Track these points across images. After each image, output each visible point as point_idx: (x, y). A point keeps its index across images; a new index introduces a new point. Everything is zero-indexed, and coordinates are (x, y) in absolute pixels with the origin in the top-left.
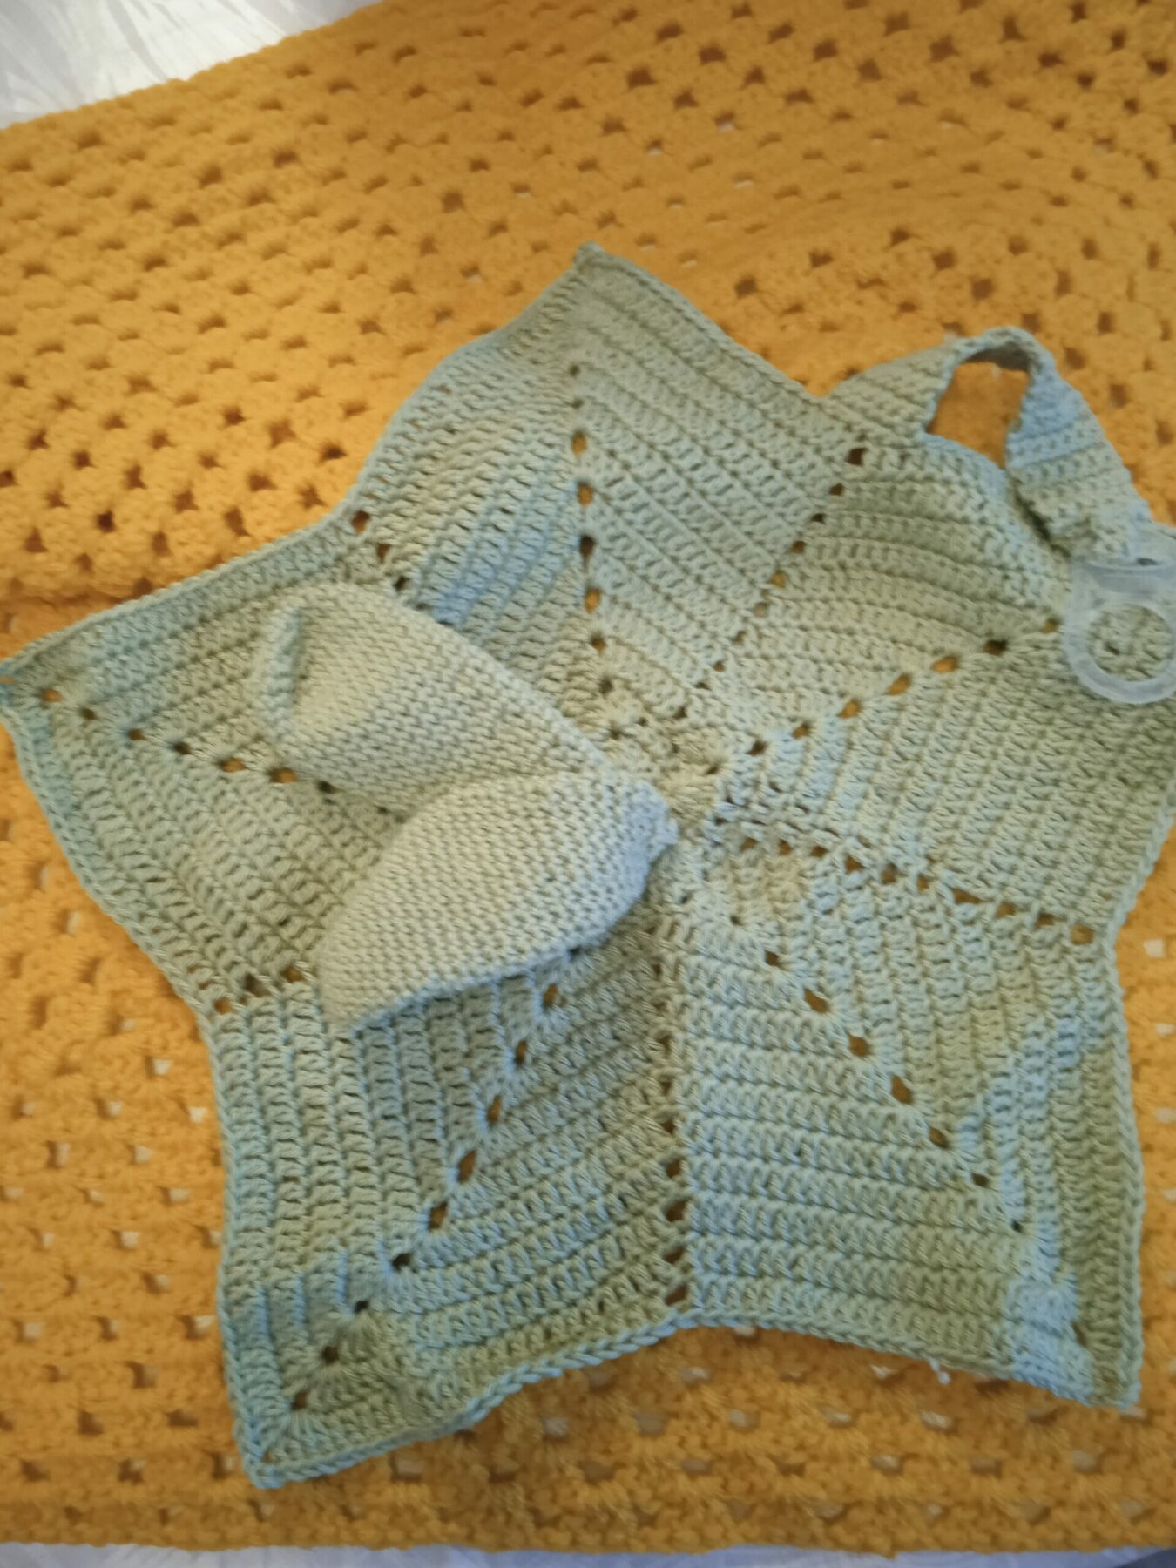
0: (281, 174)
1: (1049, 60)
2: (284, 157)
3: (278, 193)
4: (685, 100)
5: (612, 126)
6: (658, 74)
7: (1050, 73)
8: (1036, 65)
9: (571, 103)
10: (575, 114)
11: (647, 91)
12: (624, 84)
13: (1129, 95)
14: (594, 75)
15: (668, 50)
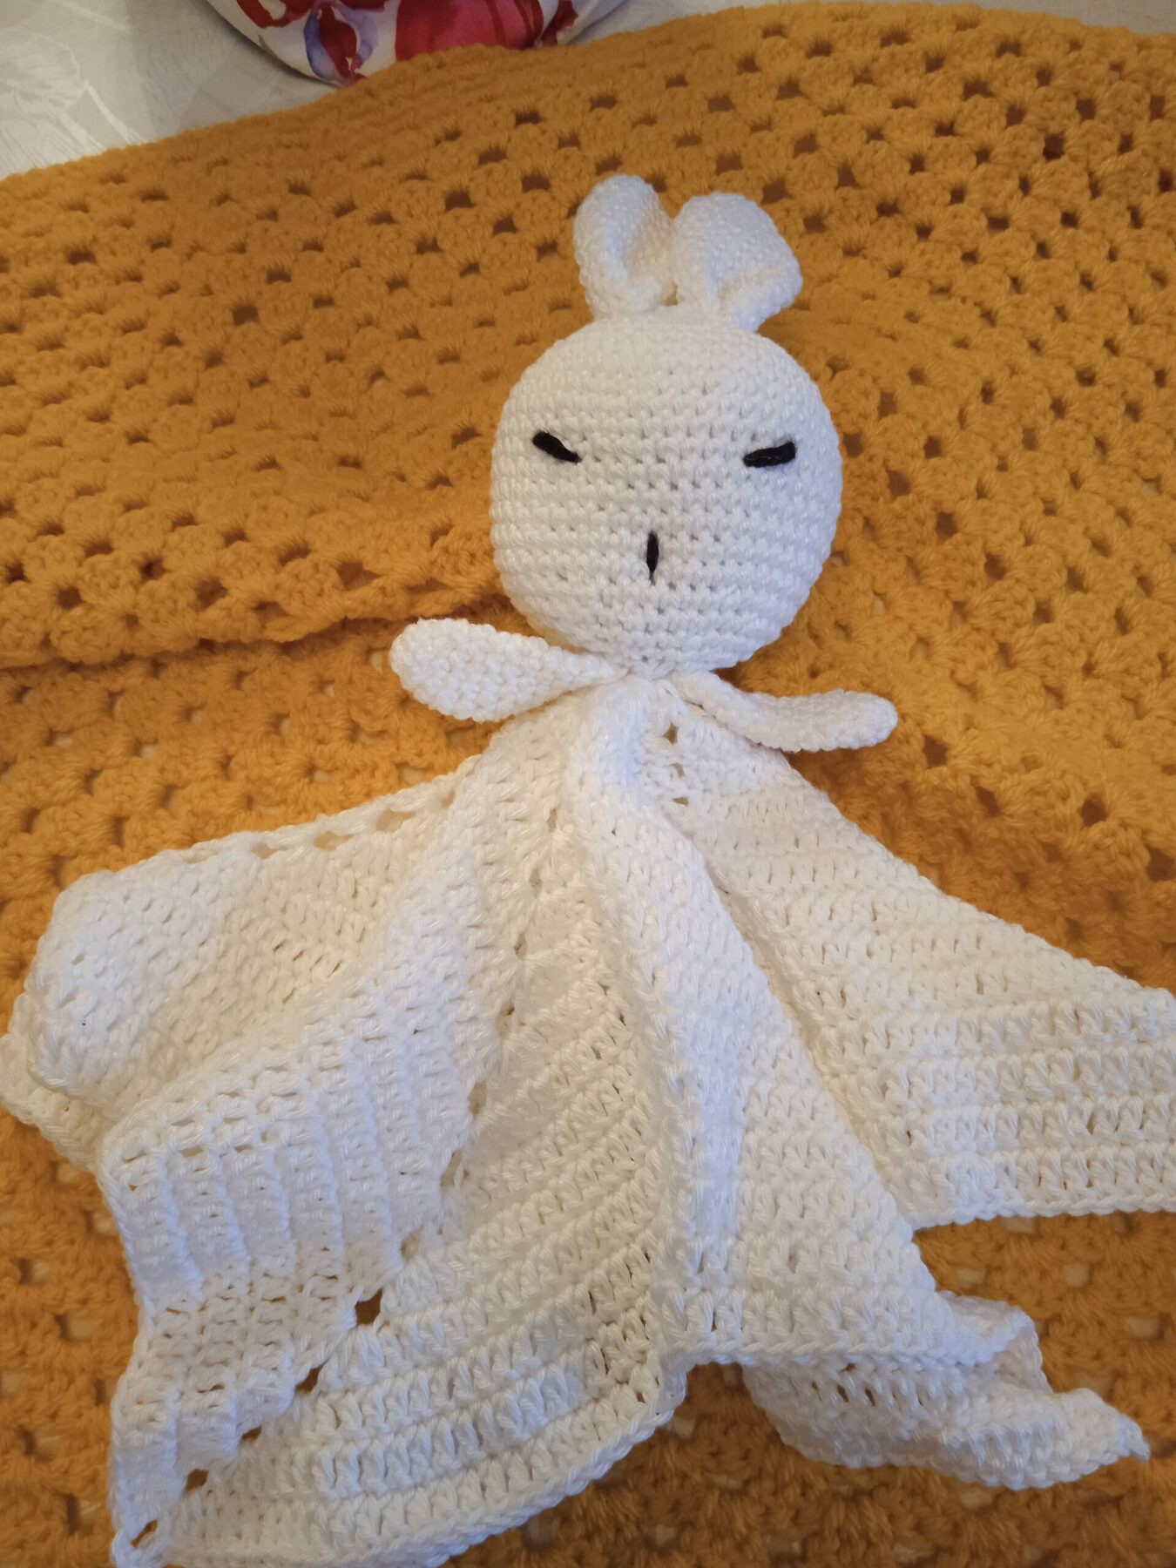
0: (71, 270)
1: (887, 209)
2: (78, 256)
3: (64, 288)
4: (505, 225)
5: (426, 246)
6: (476, 197)
7: (889, 223)
8: (874, 213)
9: (385, 218)
10: (387, 230)
11: (466, 214)
12: (441, 205)
13: (969, 247)
14: (411, 192)
15: (489, 173)
